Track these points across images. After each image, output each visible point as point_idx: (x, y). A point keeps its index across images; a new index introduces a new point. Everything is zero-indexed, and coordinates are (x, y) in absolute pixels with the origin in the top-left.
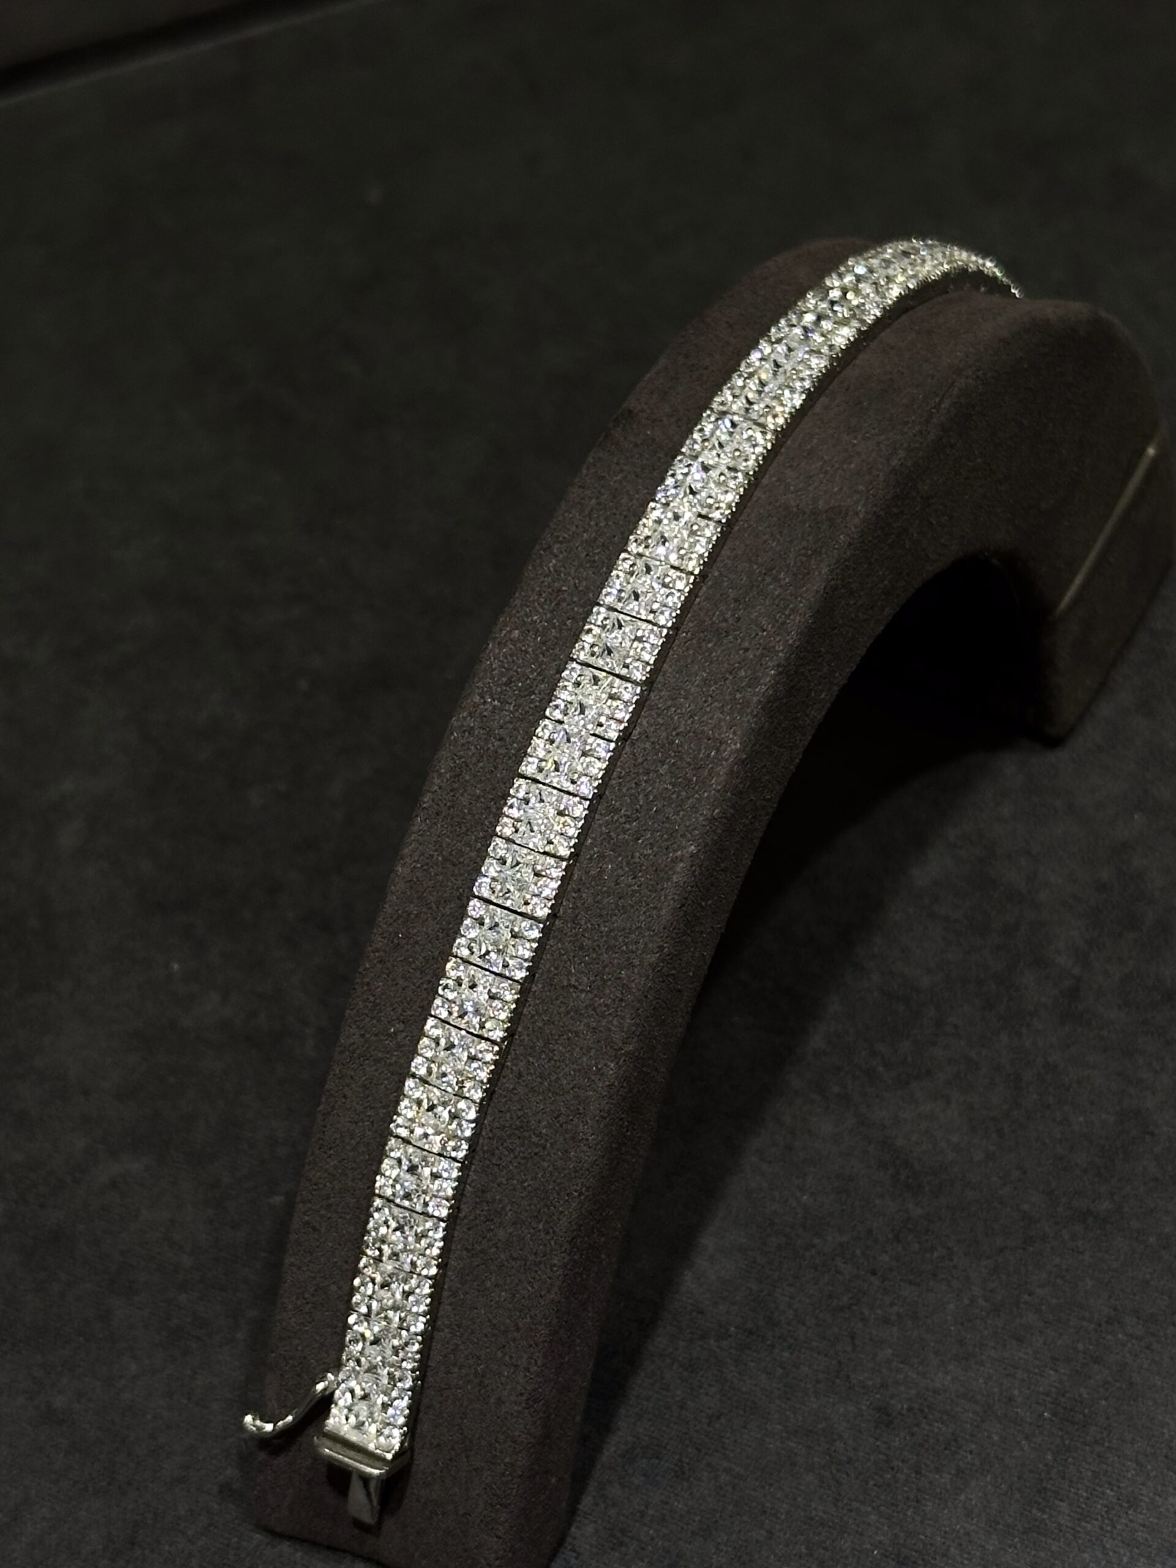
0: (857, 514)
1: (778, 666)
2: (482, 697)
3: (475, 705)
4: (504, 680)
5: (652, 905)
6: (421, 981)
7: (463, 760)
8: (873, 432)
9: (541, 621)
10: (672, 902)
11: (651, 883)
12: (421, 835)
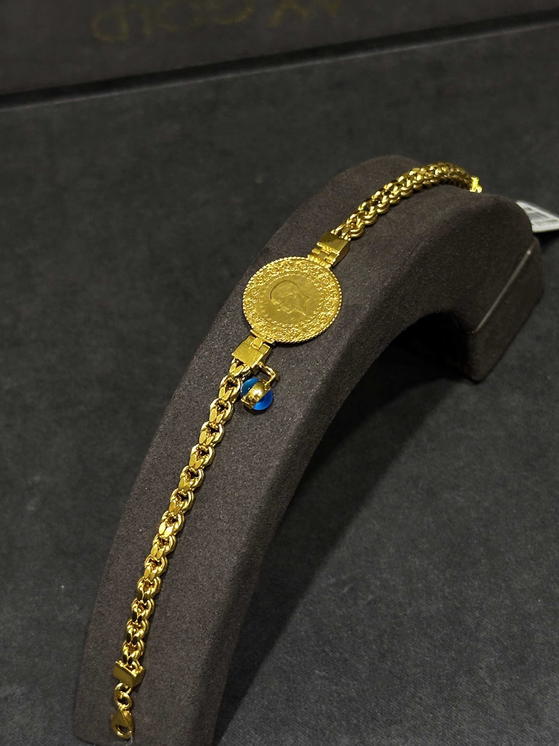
0: (365, 309)
1: (323, 380)
2: (189, 382)
3: (186, 386)
4: (200, 374)
5: (257, 487)
6: (154, 510)
7: (178, 410)
8: (378, 267)
9: (218, 349)
10: (267, 486)
11: (258, 476)
12: (158, 444)
